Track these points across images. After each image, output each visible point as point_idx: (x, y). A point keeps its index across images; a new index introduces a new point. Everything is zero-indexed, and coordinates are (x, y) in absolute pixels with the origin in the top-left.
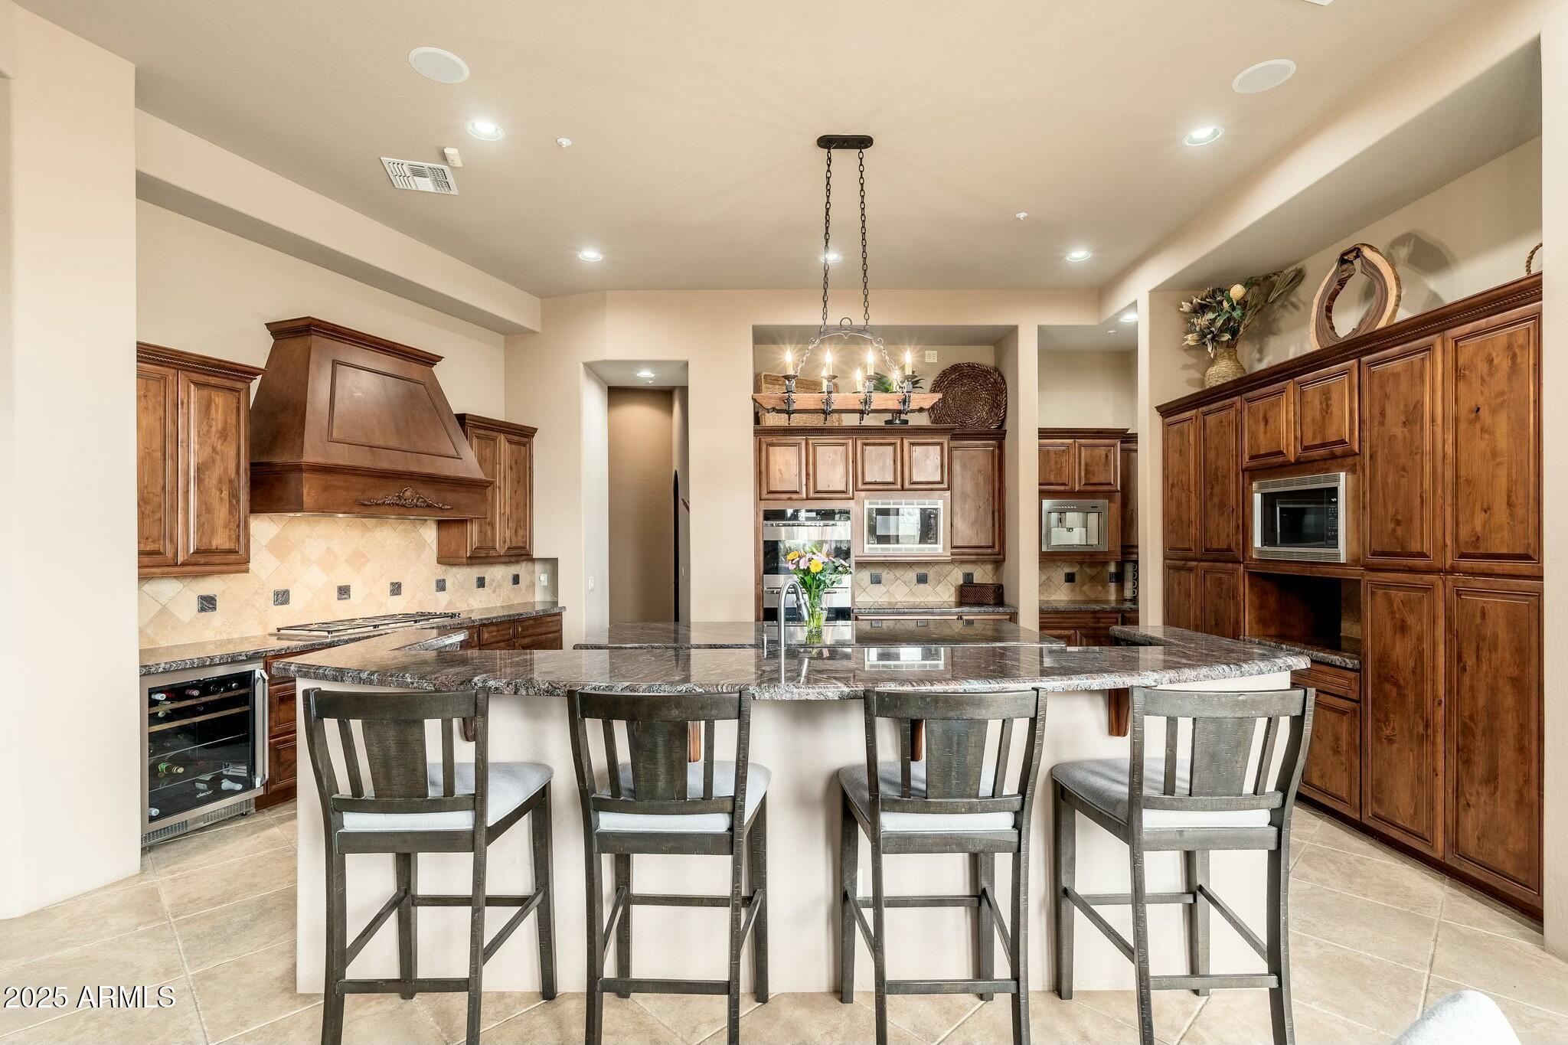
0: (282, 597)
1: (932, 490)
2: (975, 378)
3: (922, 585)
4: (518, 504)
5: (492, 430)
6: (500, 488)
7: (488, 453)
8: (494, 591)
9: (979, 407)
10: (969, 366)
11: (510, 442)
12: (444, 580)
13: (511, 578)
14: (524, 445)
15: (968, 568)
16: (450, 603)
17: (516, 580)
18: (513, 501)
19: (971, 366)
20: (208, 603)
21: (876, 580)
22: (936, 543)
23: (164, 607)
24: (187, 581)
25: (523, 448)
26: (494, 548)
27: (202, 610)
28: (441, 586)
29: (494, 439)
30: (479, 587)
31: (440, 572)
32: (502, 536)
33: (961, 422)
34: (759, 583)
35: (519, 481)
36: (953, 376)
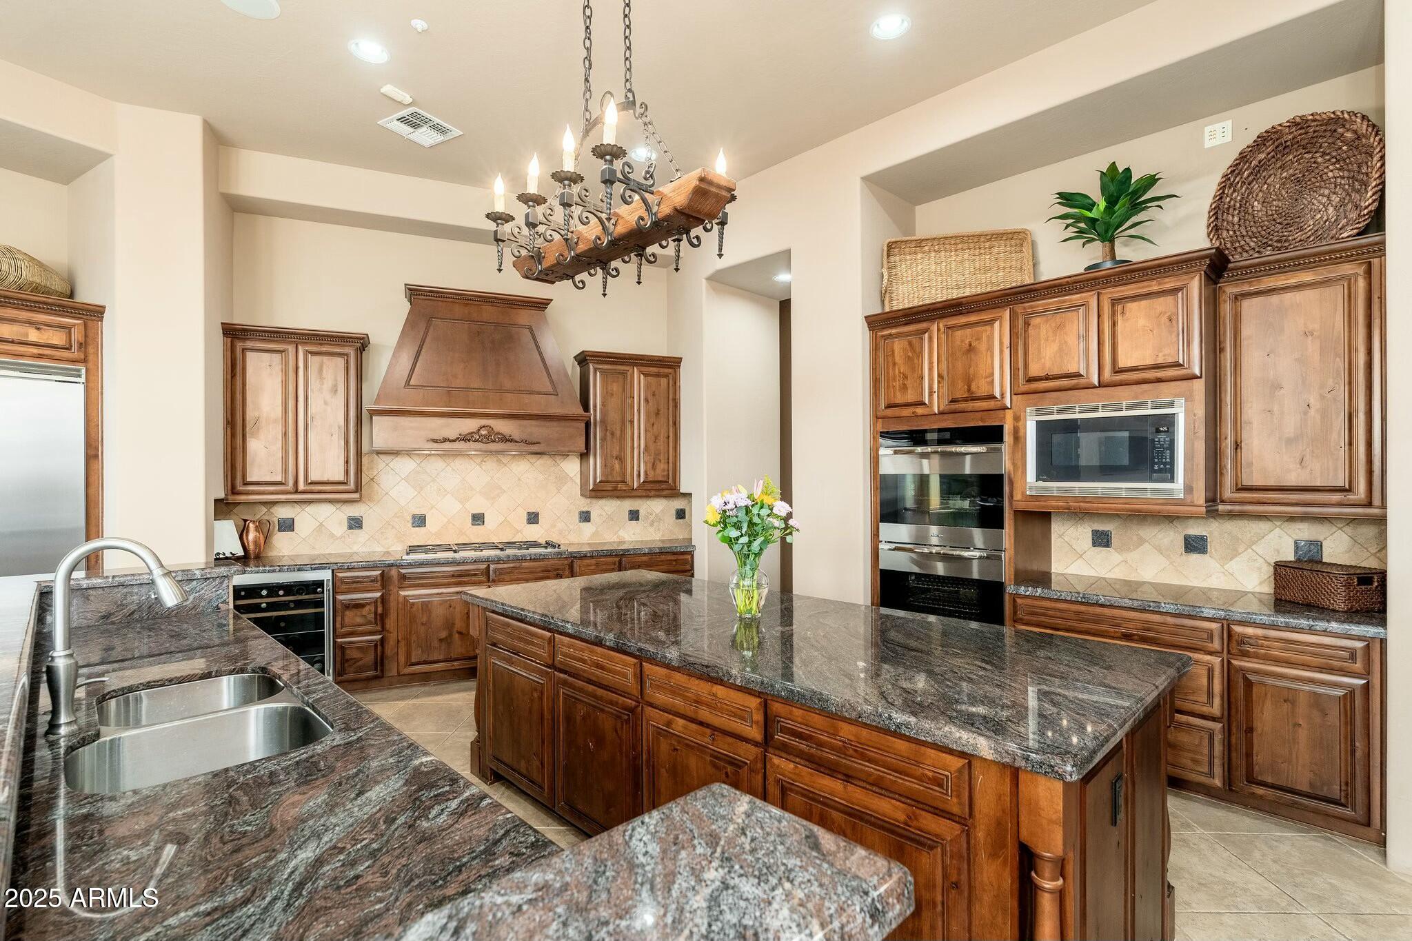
0: (420, 521)
1: (1159, 380)
2: (1310, 145)
3: (1195, 557)
4: (656, 438)
5: (622, 364)
6: (632, 422)
7: (615, 387)
8: (652, 525)
9: (1319, 201)
10: (1297, 124)
11: (646, 375)
12: (588, 513)
13: (674, 512)
14: (667, 376)
15: (1305, 532)
16: (596, 533)
17: (681, 514)
18: (649, 435)
19: (1299, 124)
20: (355, 523)
21: (1102, 540)
22: (1172, 480)
23: (321, 524)
24: (338, 505)
25: (664, 381)
26: (624, 482)
27: (350, 528)
28: (585, 517)
29: (624, 374)
30: (631, 519)
31: (584, 504)
32: (638, 468)
33: (1278, 241)
34: (875, 535)
35: (657, 414)
36: (1262, 156)
